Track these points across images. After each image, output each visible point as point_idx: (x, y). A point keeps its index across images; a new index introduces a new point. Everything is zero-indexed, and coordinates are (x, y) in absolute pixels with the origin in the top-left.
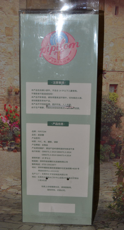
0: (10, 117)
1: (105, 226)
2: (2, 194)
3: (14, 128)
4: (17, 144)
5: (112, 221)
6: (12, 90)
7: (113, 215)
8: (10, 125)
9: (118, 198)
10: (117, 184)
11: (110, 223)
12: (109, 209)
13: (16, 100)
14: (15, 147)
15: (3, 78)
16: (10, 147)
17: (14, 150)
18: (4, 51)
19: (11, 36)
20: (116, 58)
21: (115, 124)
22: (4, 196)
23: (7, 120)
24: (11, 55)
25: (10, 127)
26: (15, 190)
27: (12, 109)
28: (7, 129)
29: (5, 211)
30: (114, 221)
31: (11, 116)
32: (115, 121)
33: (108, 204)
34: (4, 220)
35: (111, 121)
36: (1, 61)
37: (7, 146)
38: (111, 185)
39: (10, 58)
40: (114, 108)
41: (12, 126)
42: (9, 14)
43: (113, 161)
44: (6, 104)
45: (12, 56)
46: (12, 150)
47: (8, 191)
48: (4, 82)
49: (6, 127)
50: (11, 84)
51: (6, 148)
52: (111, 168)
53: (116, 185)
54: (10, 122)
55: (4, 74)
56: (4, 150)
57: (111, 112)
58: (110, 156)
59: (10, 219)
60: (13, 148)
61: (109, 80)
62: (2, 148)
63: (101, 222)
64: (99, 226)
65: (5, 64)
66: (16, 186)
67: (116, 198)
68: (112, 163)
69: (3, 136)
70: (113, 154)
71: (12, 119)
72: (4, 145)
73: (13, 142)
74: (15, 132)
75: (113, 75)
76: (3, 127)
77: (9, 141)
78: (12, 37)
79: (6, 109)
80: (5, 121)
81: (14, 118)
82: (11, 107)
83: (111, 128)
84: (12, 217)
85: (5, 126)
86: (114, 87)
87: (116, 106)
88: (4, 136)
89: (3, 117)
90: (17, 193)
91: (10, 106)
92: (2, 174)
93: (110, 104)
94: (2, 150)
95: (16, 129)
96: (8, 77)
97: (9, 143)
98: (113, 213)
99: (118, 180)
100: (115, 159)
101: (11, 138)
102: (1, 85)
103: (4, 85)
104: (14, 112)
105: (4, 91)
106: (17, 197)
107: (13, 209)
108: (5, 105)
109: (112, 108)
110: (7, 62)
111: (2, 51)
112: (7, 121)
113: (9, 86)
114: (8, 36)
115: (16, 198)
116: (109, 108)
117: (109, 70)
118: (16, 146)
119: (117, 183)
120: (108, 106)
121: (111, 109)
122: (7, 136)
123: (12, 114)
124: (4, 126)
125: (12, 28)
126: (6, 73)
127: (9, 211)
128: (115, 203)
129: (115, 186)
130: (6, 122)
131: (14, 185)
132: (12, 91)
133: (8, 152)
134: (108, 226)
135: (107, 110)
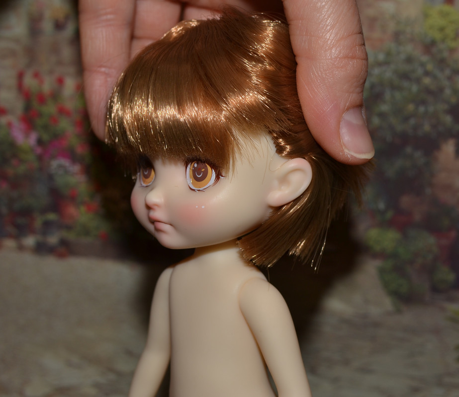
0: (39, 122)
4: (69, 228)
8: (39, 151)
17: (58, 251)
21: (452, 142)
25: (40, 158)
27: (46, 88)
32: (450, 130)
35: (435, 126)
37: (34, 233)
40: (448, 72)
44: (22, 69)
46: (52, 250)
49: (24, 162)
51: (30, 241)
52: (437, 332)
54: (40, 142)
57: (433, 88)
58: (432, 280)
60: (53, 239)
62: (15, 242)
69: (15, 194)
70: (445, 269)
71: (45, 128)
72: (21, 231)
73: (52, 216)
77: (37, 214)
79: (24, 88)
80: (19, 134)
82: (41, 82)
85: (21, 155)
88: (20, 197)
89: (15, 122)
91: (36, 75)
93: (431, 54)
95: (60, 166)
97: (38, 224)
101: (45, 199)
104: (52, 102)
108: (21, 75)
109: (436, 72)
112: (28, 136)
116: (427, 73)
118: (65, 234)
120: (423, 65)
121: (435, 77)
123: (44, 109)
130: (26, 140)
132: (42, 18)
135: (418, 81)
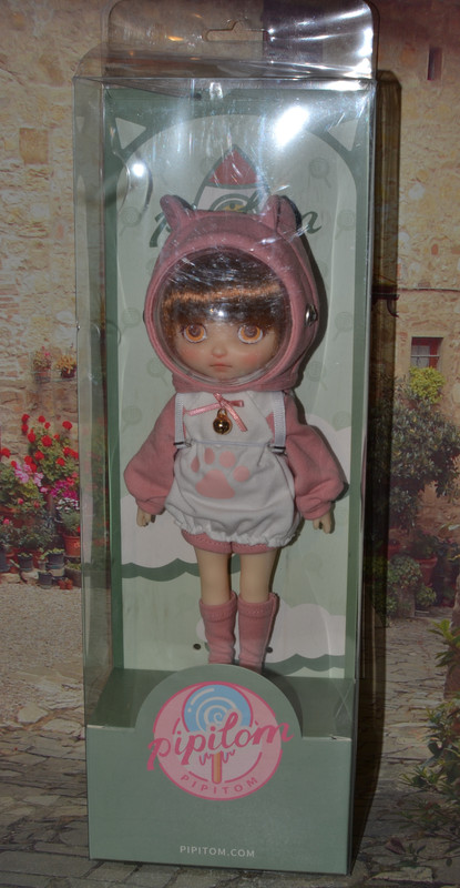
0: (44, 463)
1: (402, 862)
2: (22, 740)
3: (61, 502)
4: (73, 561)
5: (428, 836)
6: (48, 362)
7: (431, 812)
8: (44, 490)
9: (449, 748)
10: (442, 697)
11: (422, 848)
12: (417, 789)
13: (66, 398)
14: (66, 571)
15: (16, 318)
16: (48, 569)
17: (62, 582)
18: (17, 220)
19: (42, 163)
20: (435, 242)
21: (434, 483)
22: (30, 749)
23: (34, 471)
24: (44, 233)
25: (45, 497)
26: (70, 723)
27: (52, 432)
28: (36, 507)
29: (36, 806)
30: (437, 840)
31: (46, 457)
32: (433, 473)
33: (411, 769)
34: (35, 842)
35: (419, 470)
36: (6, 257)
37: (37, 566)
38: (421, 701)
39: (40, 245)
40: (431, 424)
41: (52, 496)
42: (31, 79)
43: (428, 615)
44: (27, 413)
45: (47, 236)
46: (56, 582)
47: (45, 727)
48: (20, 333)
49: (29, 500)
50: (46, 340)
51: (34, 574)
52: (420, 643)
53: (440, 700)
54: (45, 481)
55: (17, 305)
56: (25, 581)
57: (418, 437)
58: (416, 599)
59: (55, 840)
60: (58, 572)
61: (410, 323)
62: (17, 575)
63: (389, 844)
64: (380, 860)
65: (21, 268)
66: (74, 708)
67: (441, 749)
68: (427, 623)
69: (19, 531)
70: (428, 589)
71: (51, 468)
72: (24, 565)
73: (56, 551)
74: (63, 516)
75: (425, 305)
76: (19, 500)
77: (41, 550)
78: (45, 166)
79: (29, 431)
80: (24, 475)
81: (58, 466)
82: (47, 426)
83: (419, 497)
84: (63, 829)
85: (25, 494)
86: (427, 348)
87: (438, 415)
88: (25, 533)
89: (19, 463)
90: (75, 735)
91: (41, 420)
92: (21, 665)
93: (416, 409)
94: (19, 580)
95: (68, 505)
96: (34, 315)
97: (43, 557)
98: (431, 806)
99: (446, 684)
100: (434, 609)
101: (51, 536)
102: (9, 346)
103: (18, 342)
104: (58, 445)
105: (18, 368)
106: (77, 749)
107: (66, 796)
108: (25, 419)
109: (420, 423)
110: (27, 258)
111: (10, 218)
112: (33, 476)
113: (39, 348)
114: (31, 163)
115: (72, 756)
116: (412, 425)
117: (410, 286)
118: (70, 566)
119: (446, 694)
120: (408, 417)
121: (419, 428)
122: (36, 531)
123: (50, 451)
124: (22, 496)
125: (45, 132)
126: (25, 301)
127: (51, 806)
128: (438, 768)
129: (435, 703)
130: (31, 481)
131: (64, 705)
132: (48, 367)
133: (39, 589)
134: (415, 859)
135: (405, 431)
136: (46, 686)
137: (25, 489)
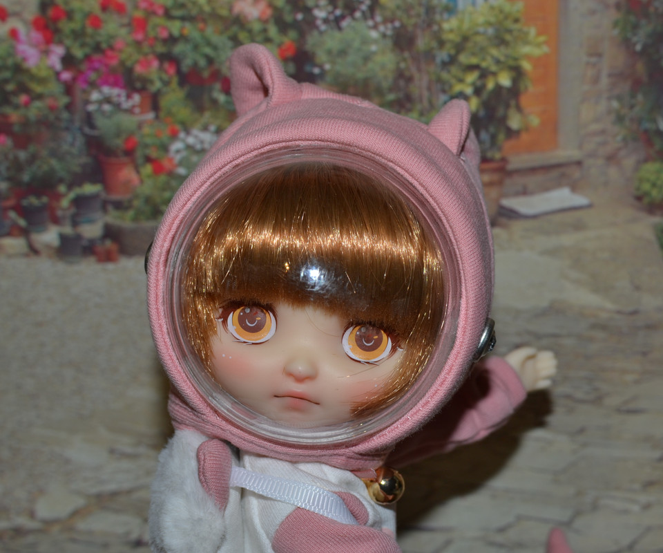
0: (66, 26)
3: (95, 96)
4: (118, 206)
16: (75, 224)
23: (49, 41)
25: (69, 89)
26: (122, 518)
28: (52, 108)
31: (69, 15)
37: (56, 221)
41: (79, 86)
46: (89, 249)
47: (82, 525)
49: (40, 97)
51: (50, 236)
54: (68, 61)
56: (37, 253)
60: (92, 230)
66: (129, 492)
69: (22, 155)
71: (78, 35)
72: (34, 219)
73: (89, 189)
74: (100, 122)
76: (23, 98)
80: (32, 51)
81: (89, 30)
88: (33, 158)
89: (22, 30)
90: (134, 536)
92: (39, 416)
94: (25, 249)
95: (108, 100)
97: (65, 203)
101: (78, 161)
112: (46, 53)
118: (112, 218)
122: (54, 154)
124: (23, 89)
130: (44, 61)
131: (112, 487)
133: (61, 266)
136: (82, 453)
137: (33, 78)
